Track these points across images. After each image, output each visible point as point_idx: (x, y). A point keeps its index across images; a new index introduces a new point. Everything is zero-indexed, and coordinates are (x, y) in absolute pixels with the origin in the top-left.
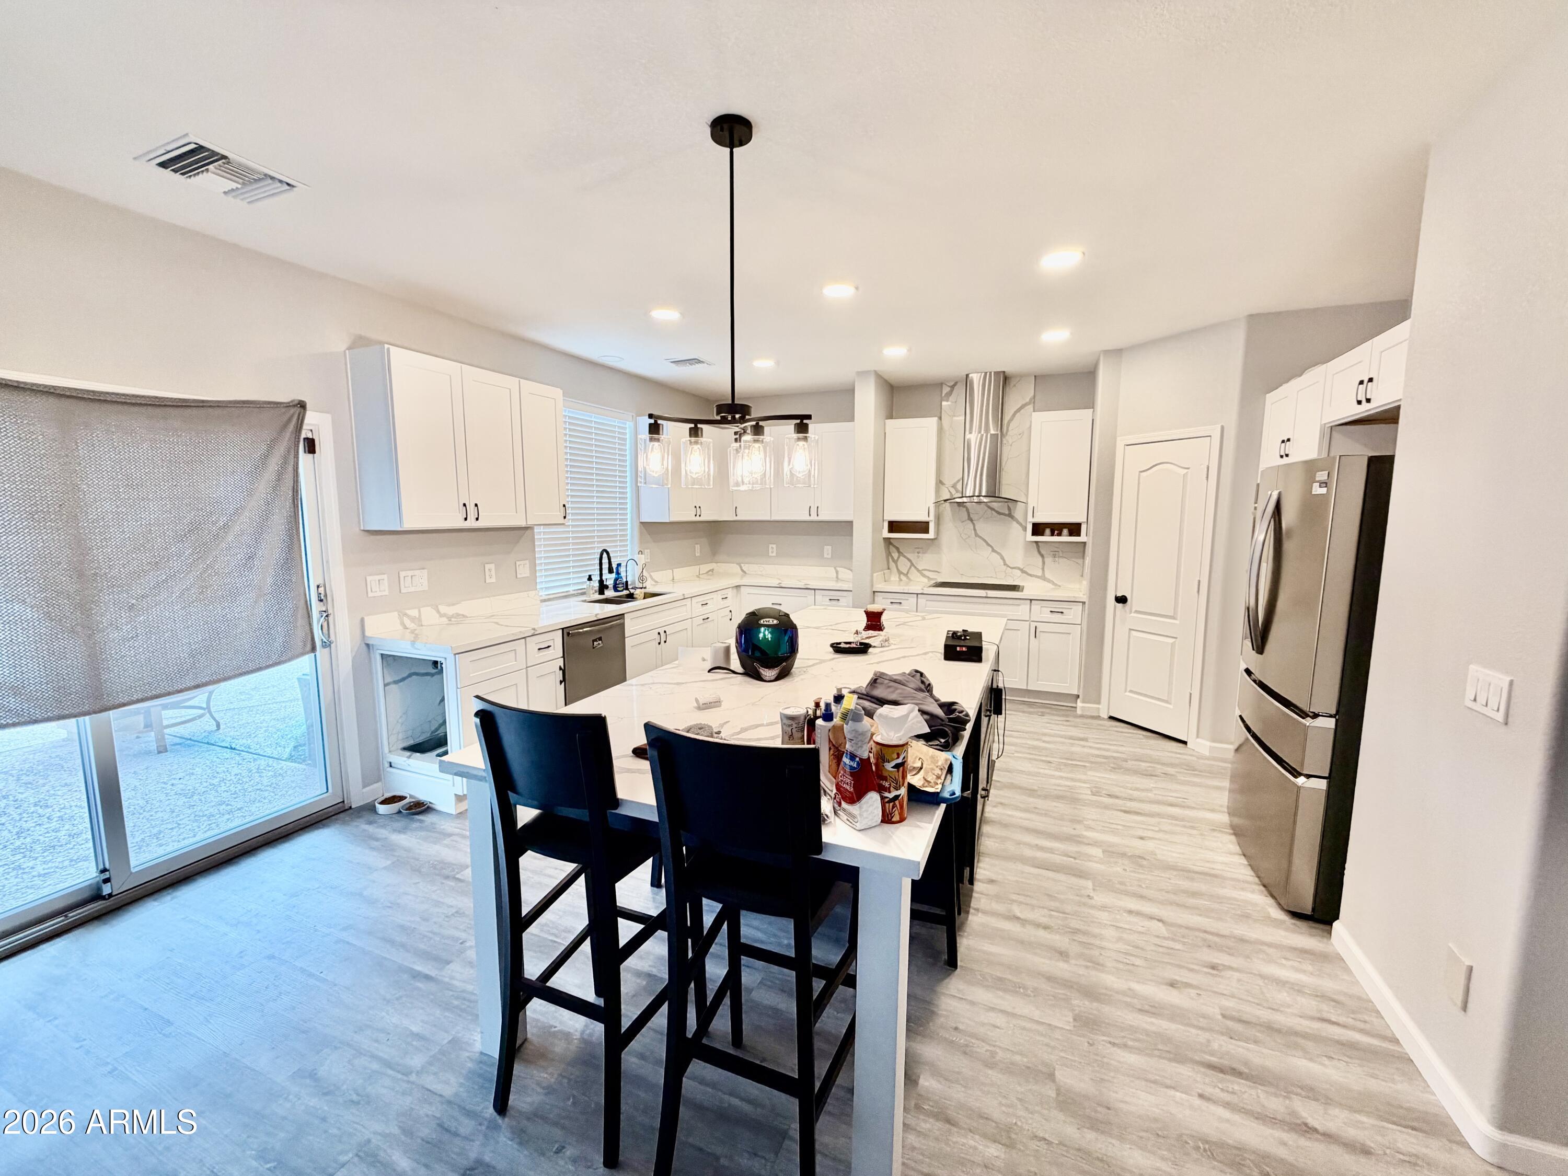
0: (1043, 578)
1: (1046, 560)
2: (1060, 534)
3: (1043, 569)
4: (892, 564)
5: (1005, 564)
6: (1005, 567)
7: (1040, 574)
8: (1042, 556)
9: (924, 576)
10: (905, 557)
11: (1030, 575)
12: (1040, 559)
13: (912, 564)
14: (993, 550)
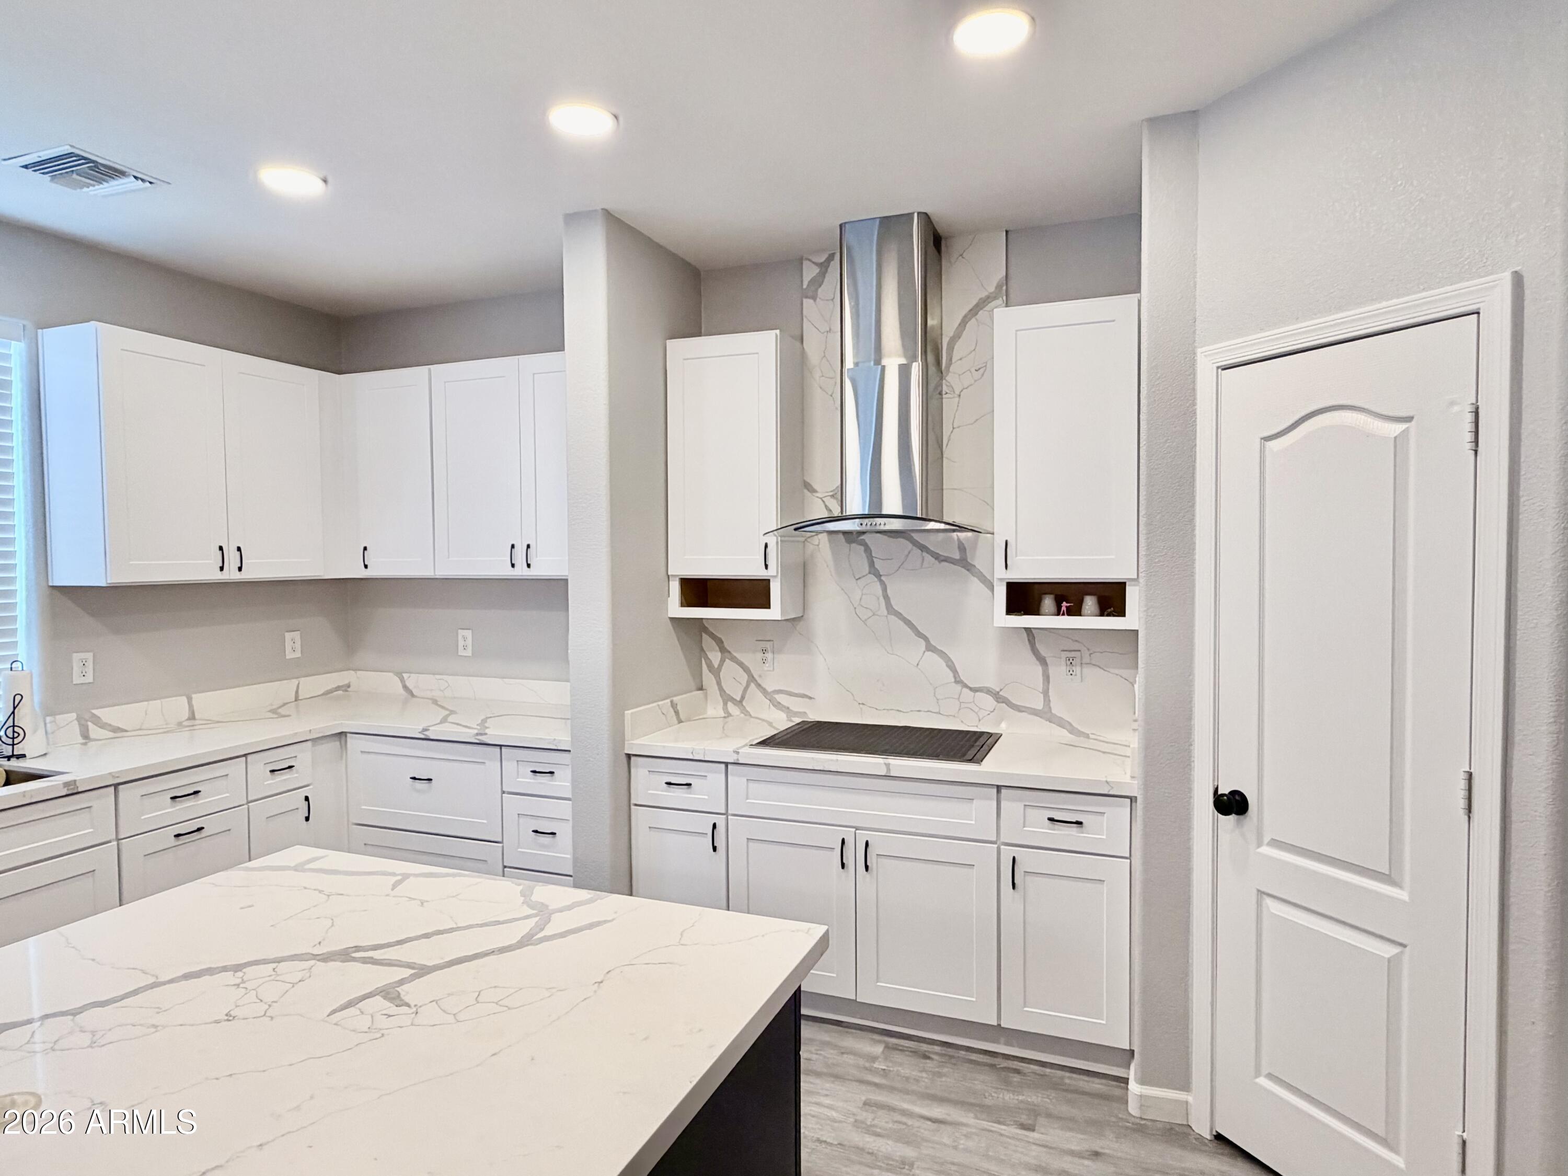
0: (1046, 714)
1: (1052, 671)
2: (1076, 611)
3: (1046, 693)
4: (708, 679)
5: (958, 681)
6: (959, 687)
7: (1039, 705)
8: (1043, 661)
9: (778, 705)
10: (734, 659)
11: (1018, 709)
12: (1039, 669)
13: (751, 678)
14: (930, 648)
